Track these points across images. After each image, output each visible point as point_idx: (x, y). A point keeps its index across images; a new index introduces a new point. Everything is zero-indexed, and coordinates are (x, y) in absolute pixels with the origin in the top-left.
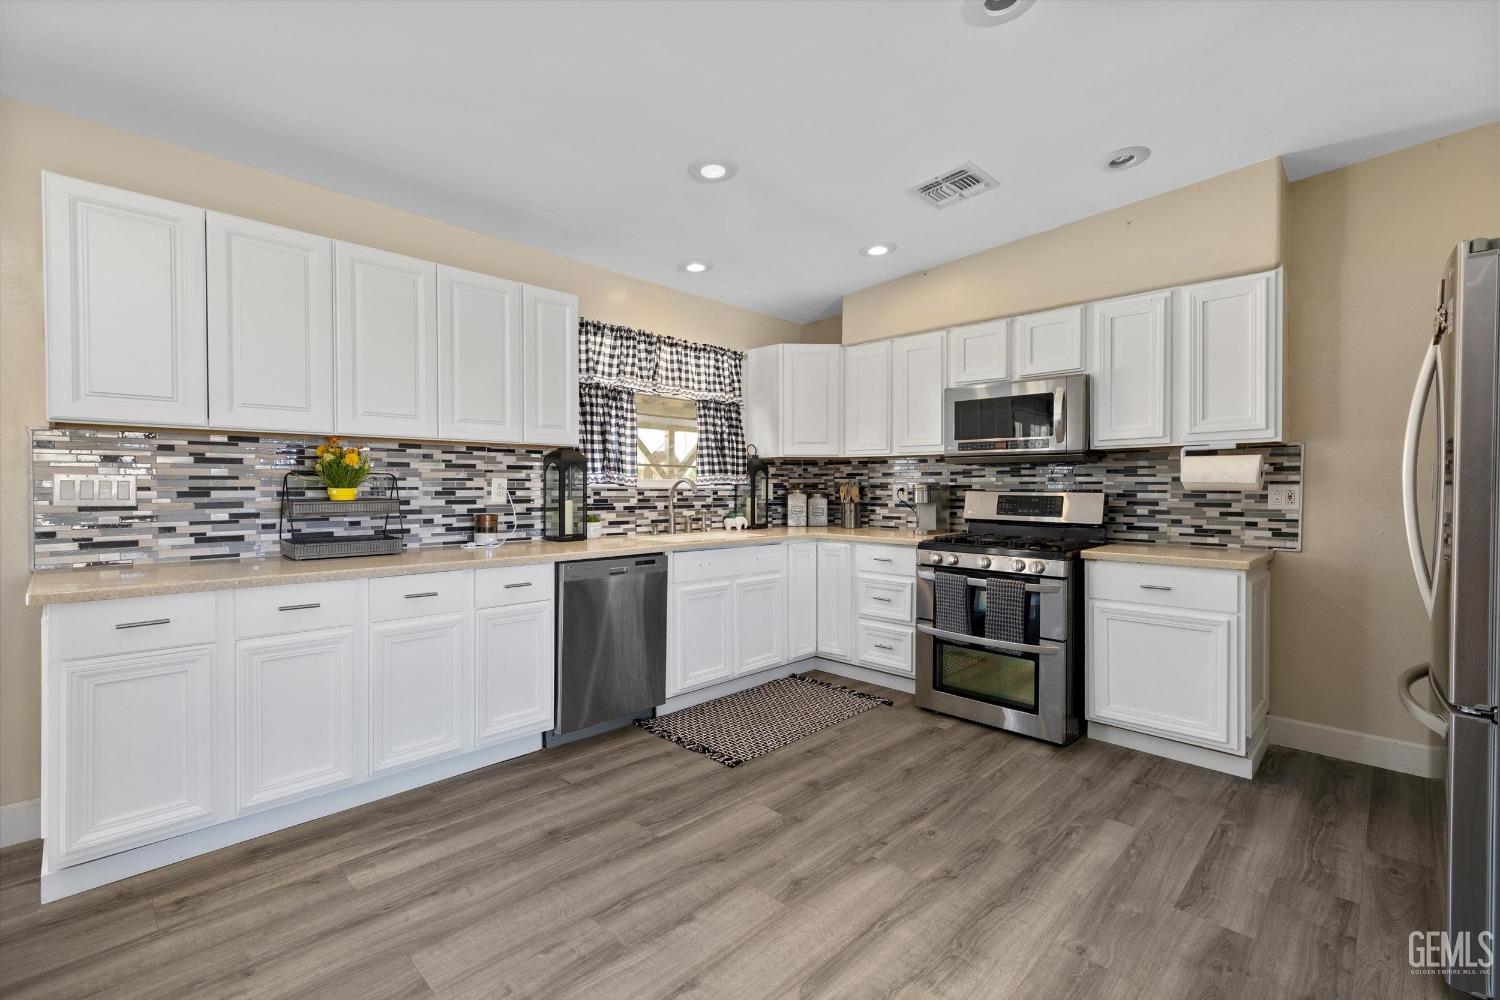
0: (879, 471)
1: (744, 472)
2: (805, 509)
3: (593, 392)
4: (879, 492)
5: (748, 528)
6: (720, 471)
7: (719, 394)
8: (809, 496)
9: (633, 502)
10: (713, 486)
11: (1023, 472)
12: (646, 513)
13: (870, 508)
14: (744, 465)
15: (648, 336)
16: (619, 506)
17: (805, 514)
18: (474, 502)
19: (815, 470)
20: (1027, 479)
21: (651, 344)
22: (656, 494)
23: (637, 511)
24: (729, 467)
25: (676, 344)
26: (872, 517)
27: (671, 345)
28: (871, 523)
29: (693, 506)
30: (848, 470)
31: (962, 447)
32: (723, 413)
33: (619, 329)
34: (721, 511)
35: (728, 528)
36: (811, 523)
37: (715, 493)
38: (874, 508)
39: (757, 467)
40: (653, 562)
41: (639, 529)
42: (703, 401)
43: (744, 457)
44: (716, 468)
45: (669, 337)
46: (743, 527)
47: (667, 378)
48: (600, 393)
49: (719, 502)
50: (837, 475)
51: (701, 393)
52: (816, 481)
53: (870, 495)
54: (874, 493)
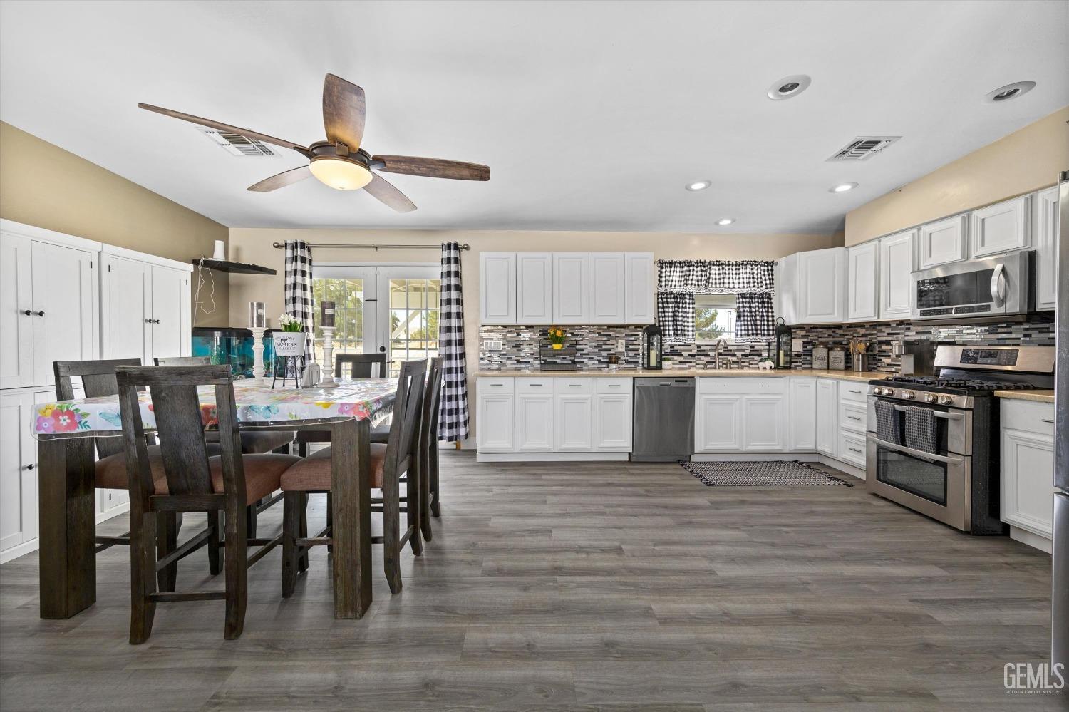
0: (884, 332)
1: (773, 335)
2: (826, 358)
3: (669, 296)
4: (884, 347)
5: (775, 368)
6: (753, 334)
7: (753, 289)
8: (830, 349)
9: (694, 352)
10: (750, 343)
11: (1000, 330)
12: (703, 358)
13: (878, 358)
14: (773, 330)
15: (703, 263)
16: (685, 354)
17: (826, 361)
18: (610, 351)
19: (840, 332)
20: (1004, 336)
21: (705, 266)
22: (709, 347)
23: (696, 357)
24: (759, 332)
25: (722, 264)
26: (879, 364)
27: (719, 265)
28: (879, 369)
29: (735, 355)
30: (863, 331)
31: (923, 314)
32: (756, 300)
33: (684, 262)
34: (756, 358)
35: (761, 368)
36: (831, 367)
37: (752, 347)
38: (881, 358)
39: (785, 331)
40: (686, 381)
41: (697, 366)
42: (741, 294)
43: (773, 325)
44: (750, 332)
45: (717, 261)
46: (771, 368)
47: (716, 284)
48: (672, 296)
49: (756, 352)
50: (855, 335)
51: (740, 290)
52: (841, 339)
53: (878, 349)
54: (881, 347)
